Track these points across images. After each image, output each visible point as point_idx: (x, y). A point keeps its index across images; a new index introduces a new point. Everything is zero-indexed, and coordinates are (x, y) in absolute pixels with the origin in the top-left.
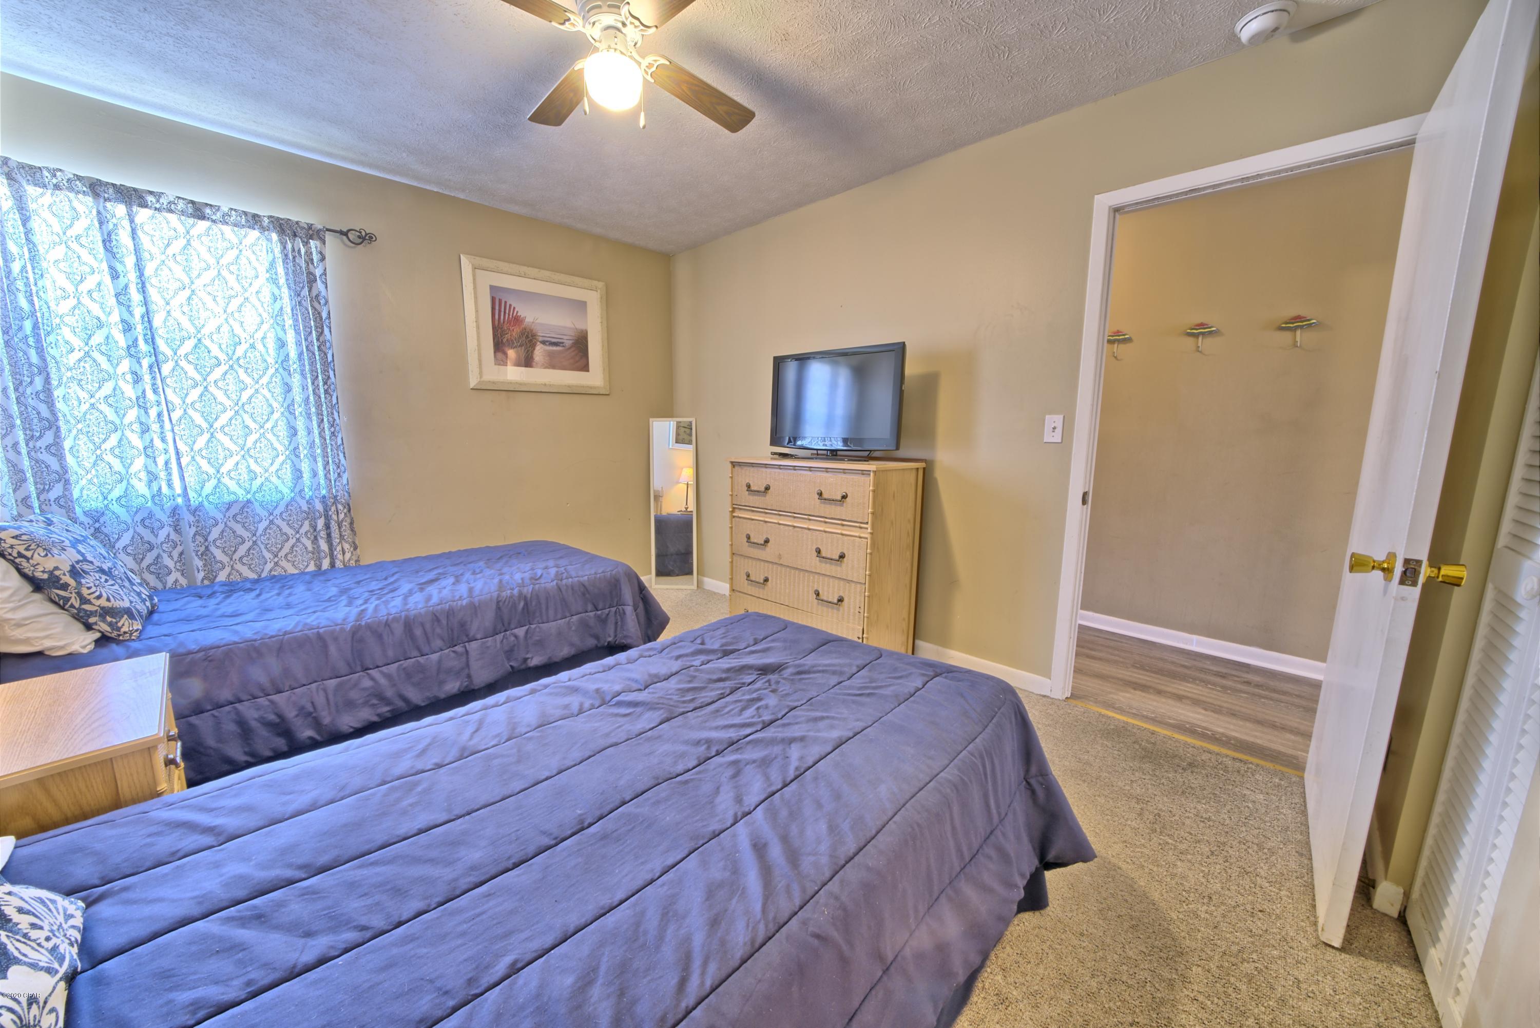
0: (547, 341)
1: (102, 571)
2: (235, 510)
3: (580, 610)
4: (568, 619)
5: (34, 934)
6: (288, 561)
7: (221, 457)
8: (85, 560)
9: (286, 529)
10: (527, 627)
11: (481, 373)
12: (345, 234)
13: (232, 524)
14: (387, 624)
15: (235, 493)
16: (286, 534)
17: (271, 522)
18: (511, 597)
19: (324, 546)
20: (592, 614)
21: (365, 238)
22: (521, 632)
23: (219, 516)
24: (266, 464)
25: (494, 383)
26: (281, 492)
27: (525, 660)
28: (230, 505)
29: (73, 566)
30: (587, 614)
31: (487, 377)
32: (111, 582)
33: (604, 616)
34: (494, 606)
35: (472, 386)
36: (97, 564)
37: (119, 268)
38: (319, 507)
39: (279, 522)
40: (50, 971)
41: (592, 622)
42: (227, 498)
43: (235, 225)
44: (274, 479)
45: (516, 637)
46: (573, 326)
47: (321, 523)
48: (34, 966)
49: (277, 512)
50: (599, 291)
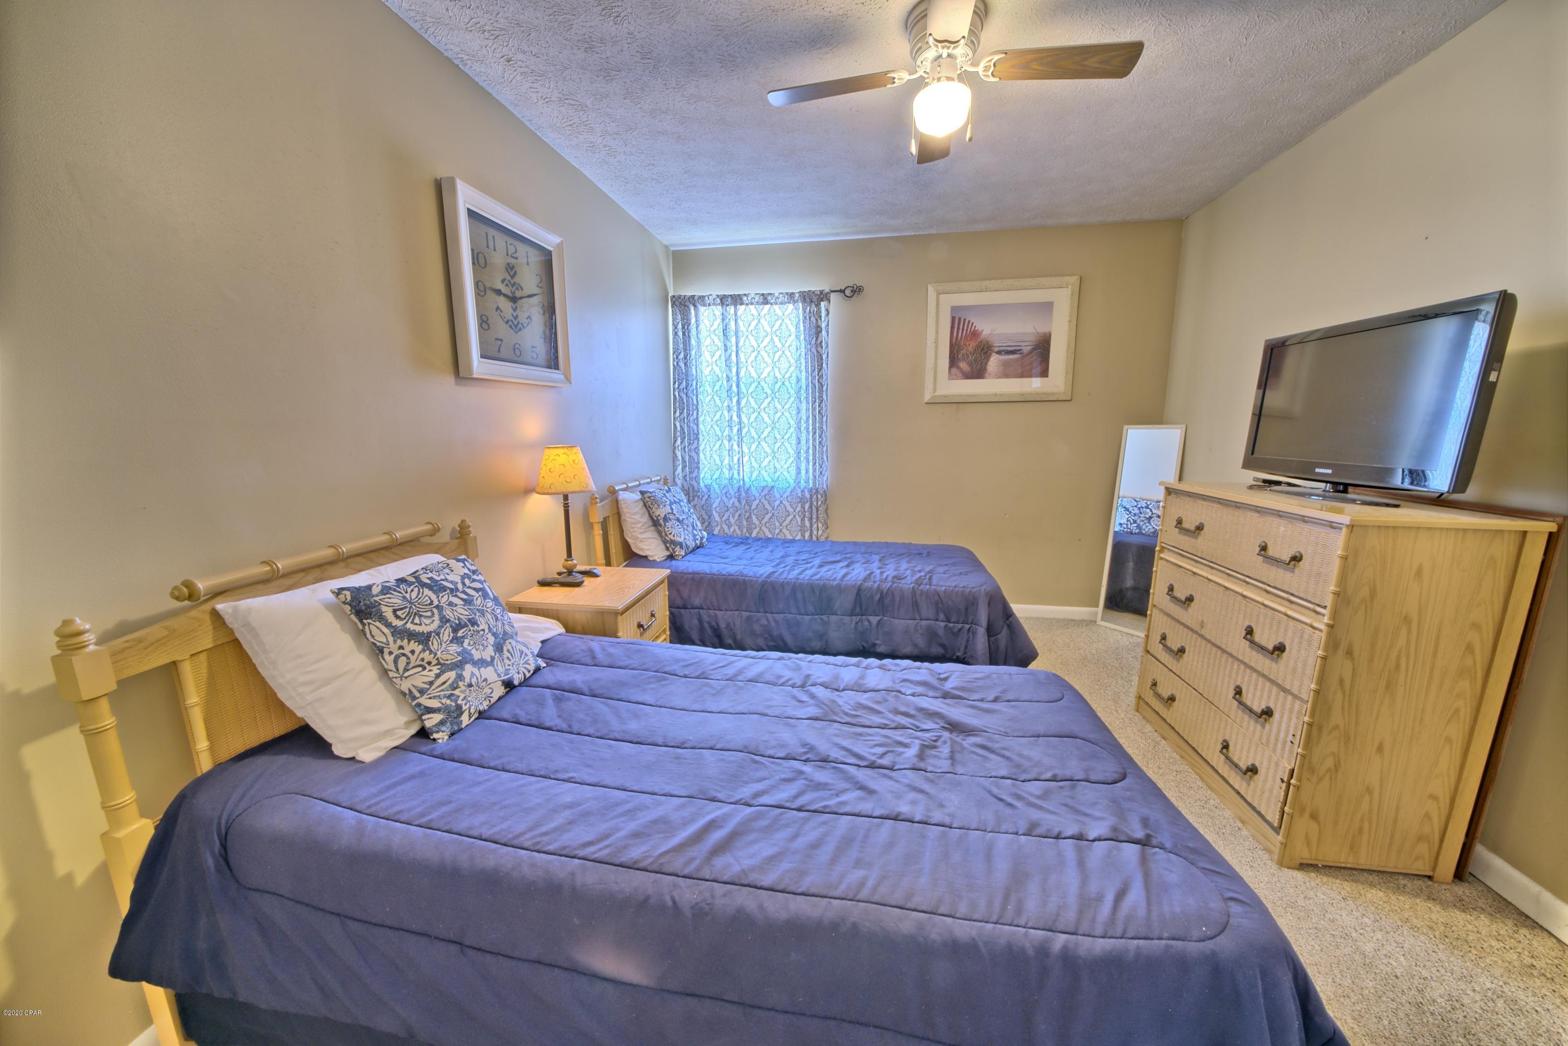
0: (1003, 351)
1: (678, 520)
2: (765, 492)
3: (931, 616)
4: (916, 621)
5: (506, 661)
6: (788, 530)
7: (762, 457)
8: (672, 513)
9: (789, 508)
10: (879, 618)
11: (935, 389)
12: (842, 291)
13: (763, 500)
14: (782, 585)
15: (766, 481)
16: (788, 511)
17: (781, 502)
18: (871, 588)
19: (807, 523)
20: (943, 624)
21: (857, 290)
22: (874, 620)
23: (757, 495)
24: (782, 463)
25: (945, 396)
26: (789, 482)
27: (874, 645)
28: (763, 488)
29: (665, 515)
30: (937, 622)
31: (940, 392)
32: (680, 526)
33: (956, 630)
35: (926, 400)
36: (677, 515)
37: (728, 344)
38: (807, 495)
39: (785, 502)
40: (499, 675)
41: (941, 632)
42: (763, 484)
43: (781, 303)
44: (786, 473)
45: (869, 622)
46: (1034, 331)
47: (807, 506)
48: (496, 670)
49: (785, 496)
50: (1070, 287)
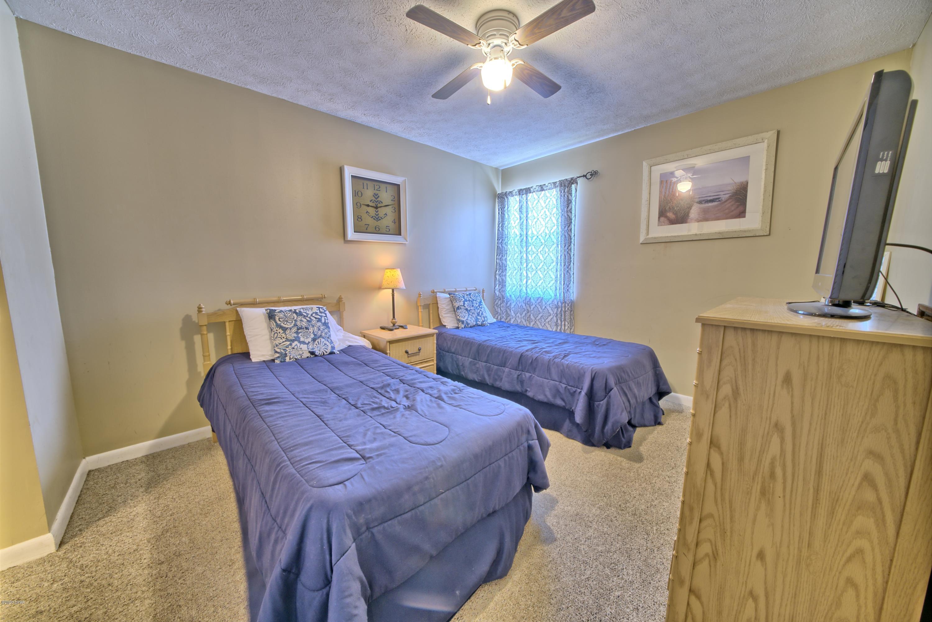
0: (704, 200)
1: (467, 309)
2: (539, 301)
3: (557, 379)
4: (549, 380)
6: (549, 324)
7: (538, 280)
8: (464, 306)
9: (550, 311)
10: (530, 374)
11: (648, 233)
12: (585, 176)
13: (538, 306)
15: (540, 294)
16: (550, 313)
17: (546, 307)
18: (528, 356)
19: (559, 321)
20: (564, 386)
21: (594, 174)
22: (528, 375)
23: (534, 302)
24: (547, 284)
25: (655, 238)
26: (551, 295)
27: (526, 391)
28: (538, 298)
29: (459, 306)
30: (561, 384)
32: (466, 313)
33: (572, 391)
34: (519, 356)
35: (641, 242)
36: (467, 307)
37: (522, 216)
38: (560, 304)
39: (548, 307)
41: (562, 391)
42: (538, 296)
43: (549, 189)
44: (549, 290)
45: (525, 376)
46: (732, 182)
47: (559, 310)
49: (548, 303)
50: (766, 141)
